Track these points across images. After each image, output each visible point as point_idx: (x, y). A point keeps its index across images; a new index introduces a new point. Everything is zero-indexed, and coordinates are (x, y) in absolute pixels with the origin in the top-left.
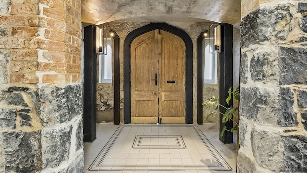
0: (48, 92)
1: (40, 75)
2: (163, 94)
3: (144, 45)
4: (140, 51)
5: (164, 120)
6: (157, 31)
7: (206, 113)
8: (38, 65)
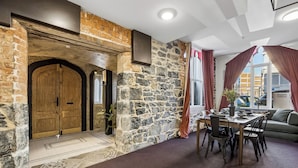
0: (18, 106)
1: (14, 96)
2: (63, 112)
3: (46, 74)
4: (42, 78)
5: (64, 131)
6: (58, 65)
7: (95, 122)
8: (13, 91)
